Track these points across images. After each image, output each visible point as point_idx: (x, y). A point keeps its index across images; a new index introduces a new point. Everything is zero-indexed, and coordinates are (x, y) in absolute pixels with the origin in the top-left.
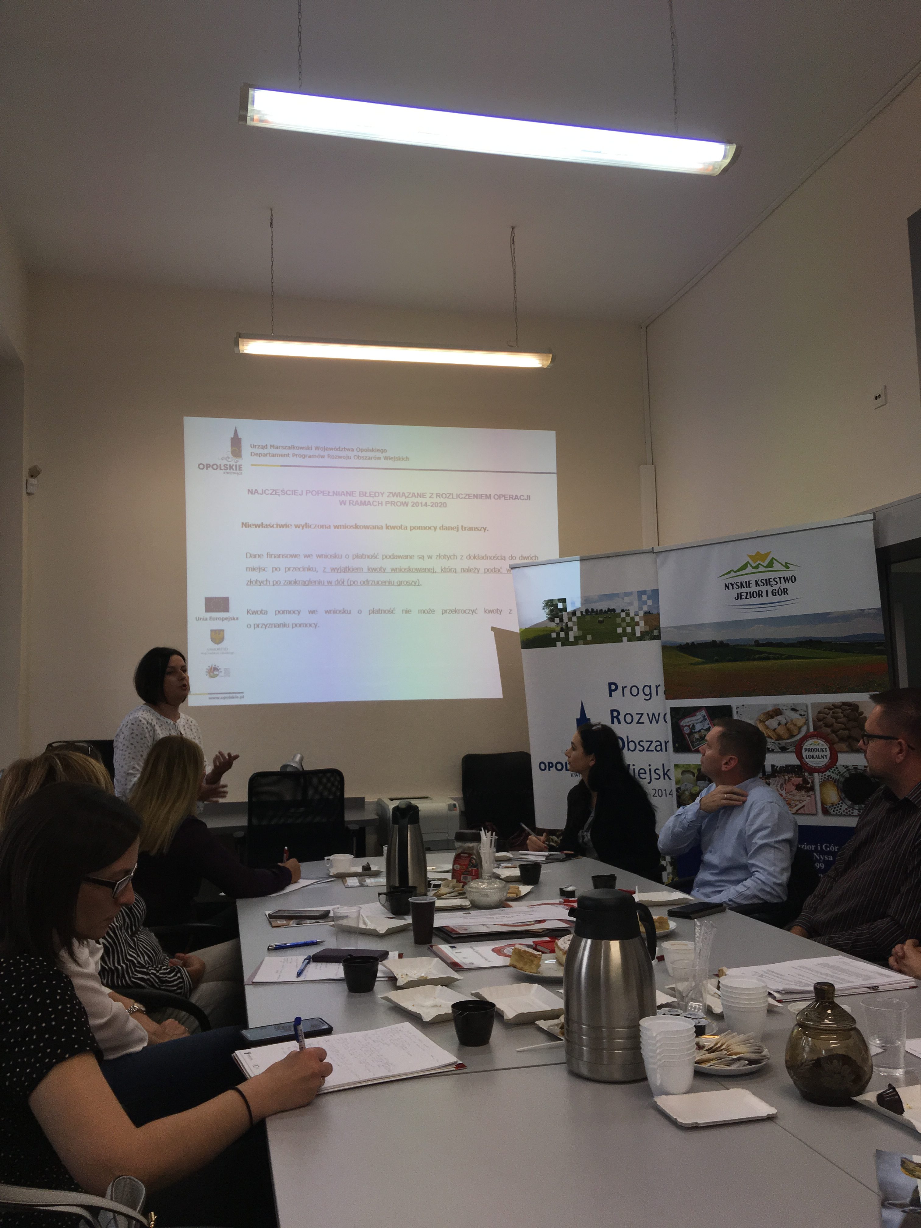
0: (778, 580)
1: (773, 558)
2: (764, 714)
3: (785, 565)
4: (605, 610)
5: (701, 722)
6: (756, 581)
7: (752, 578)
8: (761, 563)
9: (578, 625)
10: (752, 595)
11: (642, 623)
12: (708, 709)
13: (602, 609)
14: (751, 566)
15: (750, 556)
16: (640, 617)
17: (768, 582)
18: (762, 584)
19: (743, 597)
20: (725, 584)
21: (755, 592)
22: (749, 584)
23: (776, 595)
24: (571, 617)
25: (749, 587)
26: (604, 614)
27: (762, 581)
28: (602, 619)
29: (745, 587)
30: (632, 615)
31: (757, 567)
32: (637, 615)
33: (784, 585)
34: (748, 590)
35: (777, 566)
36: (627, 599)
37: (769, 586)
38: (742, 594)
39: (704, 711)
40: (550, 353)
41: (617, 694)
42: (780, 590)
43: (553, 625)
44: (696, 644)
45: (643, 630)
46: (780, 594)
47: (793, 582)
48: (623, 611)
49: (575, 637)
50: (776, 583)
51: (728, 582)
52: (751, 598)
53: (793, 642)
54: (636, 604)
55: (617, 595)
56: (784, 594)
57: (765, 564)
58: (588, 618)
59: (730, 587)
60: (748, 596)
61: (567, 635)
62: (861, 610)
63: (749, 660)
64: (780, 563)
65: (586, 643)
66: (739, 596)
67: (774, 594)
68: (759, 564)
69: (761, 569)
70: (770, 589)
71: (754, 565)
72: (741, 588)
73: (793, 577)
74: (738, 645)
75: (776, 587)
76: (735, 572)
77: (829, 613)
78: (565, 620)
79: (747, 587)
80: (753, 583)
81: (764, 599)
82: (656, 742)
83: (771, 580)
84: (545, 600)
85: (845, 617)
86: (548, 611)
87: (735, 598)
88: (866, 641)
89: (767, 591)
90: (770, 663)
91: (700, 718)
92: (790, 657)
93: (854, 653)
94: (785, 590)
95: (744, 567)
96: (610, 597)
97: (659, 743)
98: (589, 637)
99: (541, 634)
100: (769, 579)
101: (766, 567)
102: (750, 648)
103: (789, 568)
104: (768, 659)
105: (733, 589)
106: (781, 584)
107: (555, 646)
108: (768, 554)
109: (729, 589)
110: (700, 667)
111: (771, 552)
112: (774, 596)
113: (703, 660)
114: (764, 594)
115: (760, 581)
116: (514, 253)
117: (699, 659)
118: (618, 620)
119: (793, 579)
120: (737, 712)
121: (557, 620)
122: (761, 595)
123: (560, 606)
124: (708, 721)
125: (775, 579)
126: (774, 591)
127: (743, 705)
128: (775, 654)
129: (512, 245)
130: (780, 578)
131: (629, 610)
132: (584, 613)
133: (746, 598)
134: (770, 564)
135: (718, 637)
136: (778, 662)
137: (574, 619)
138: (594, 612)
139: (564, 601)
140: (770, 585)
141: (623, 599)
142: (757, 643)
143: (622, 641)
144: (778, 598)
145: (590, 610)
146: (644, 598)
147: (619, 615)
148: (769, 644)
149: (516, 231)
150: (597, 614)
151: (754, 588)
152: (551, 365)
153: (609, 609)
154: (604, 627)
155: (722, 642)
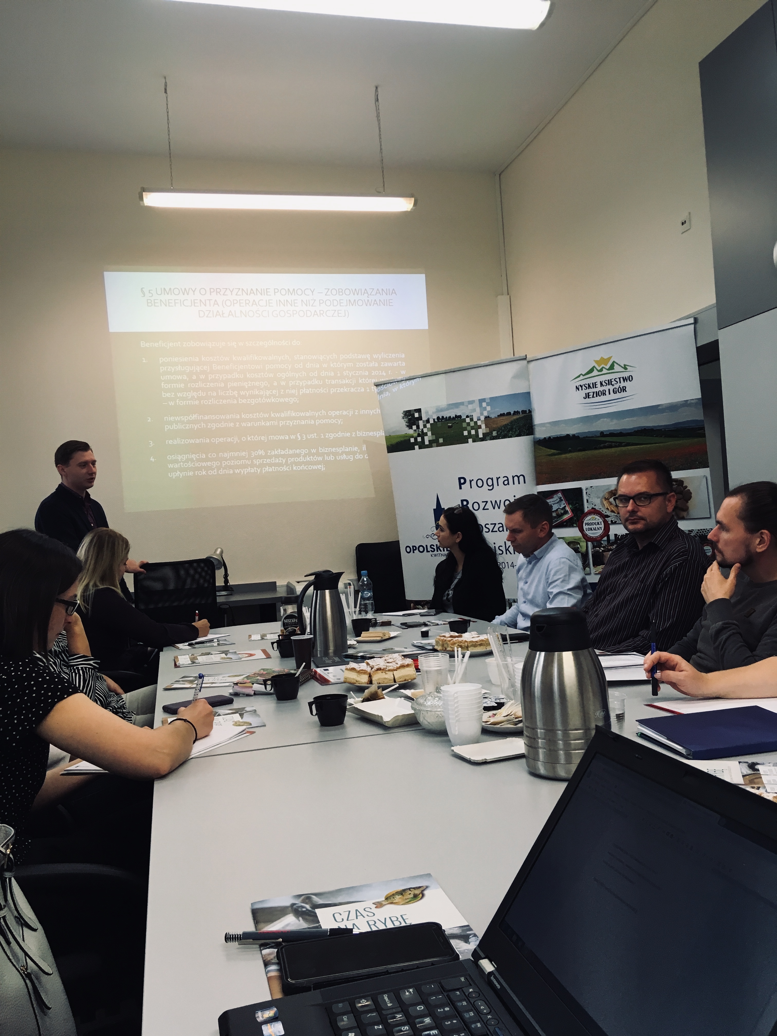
0: (618, 380)
1: (614, 362)
2: (608, 493)
3: (623, 366)
4: (453, 417)
5: (558, 503)
6: (601, 382)
7: (598, 380)
8: (604, 366)
9: (431, 431)
10: (597, 394)
11: (483, 426)
12: (564, 491)
13: (450, 416)
14: (597, 370)
15: (596, 362)
16: (482, 422)
17: (610, 382)
18: (606, 385)
19: (590, 397)
20: (576, 386)
21: (600, 392)
22: (595, 385)
23: (616, 393)
24: (426, 424)
25: (596, 387)
26: (452, 420)
27: (606, 381)
28: (451, 425)
29: (592, 387)
30: (475, 420)
31: (601, 370)
32: (479, 419)
33: (623, 384)
34: (595, 390)
35: (617, 368)
36: (470, 407)
37: (610, 386)
38: (590, 394)
39: (560, 493)
40: (412, 197)
41: (466, 486)
42: (619, 389)
43: (411, 432)
44: (552, 438)
45: (485, 432)
46: (620, 392)
47: (630, 381)
48: (467, 417)
49: (429, 441)
50: (616, 383)
51: (578, 384)
52: (597, 396)
53: (630, 432)
54: (478, 410)
55: (462, 404)
56: (623, 392)
57: (607, 367)
58: (439, 424)
59: (580, 388)
60: (595, 395)
61: (423, 439)
62: (685, 401)
63: (596, 449)
64: (619, 365)
65: (439, 445)
66: (587, 396)
67: (615, 392)
68: (603, 367)
69: (605, 371)
70: (611, 388)
71: (599, 369)
72: (589, 389)
73: (630, 377)
74: (587, 437)
75: (617, 386)
76: (583, 375)
77: (659, 405)
78: (421, 427)
79: (593, 388)
80: (598, 385)
81: (607, 397)
82: (499, 524)
83: (612, 380)
84: (404, 411)
85: (673, 408)
86: (406, 420)
87: (584, 397)
88: (689, 426)
89: (609, 390)
90: (613, 450)
91: (557, 499)
92: (628, 444)
93: (680, 437)
94: (624, 388)
95: (591, 371)
96: (457, 405)
97: (501, 525)
98: (441, 440)
99: (402, 439)
100: (611, 380)
101: (608, 370)
102: (597, 439)
103: (627, 369)
104: (610, 447)
105: (582, 390)
106: (620, 383)
107: (414, 449)
108: (610, 358)
109: (579, 390)
110: (556, 456)
111: (612, 357)
112: (615, 393)
113: (558, 452)
114: (607, 393)
115: (603, 382)
116: (379, 109)
117: (555, 451)
118: (464, 425)
119: (630, 378)
120: (586, 493)
121: (414, 427)
122: (605, 393)
123: (417, 415)
124: (564, 502)
125: (616, 380)
126: (615, 390)
127: (591, 487)
128: (616, 442)
129: (377, 102)
130: (620, 378)
131: (472, 416)
132: (436, 420)
133: (593, 397)
134: (612, 367)
135: (572, 431)
136: (619, 449)
137: (428, 426)
138: (444, 419)
139: (419, 411)
140: (611, 384)
141: (467, 406)
142: (602, 434)
143: (468, 443)
144: (618, 395)
145: (441, 418)
146: (484, 404)
147: (464, 420)
148: (612, 434)
149: (379, 89)
150: (447, 420)
151: (599, 388)
152: (414, 208)
153: (456, 415)
154: (453, 431)
155: (574, 435)
